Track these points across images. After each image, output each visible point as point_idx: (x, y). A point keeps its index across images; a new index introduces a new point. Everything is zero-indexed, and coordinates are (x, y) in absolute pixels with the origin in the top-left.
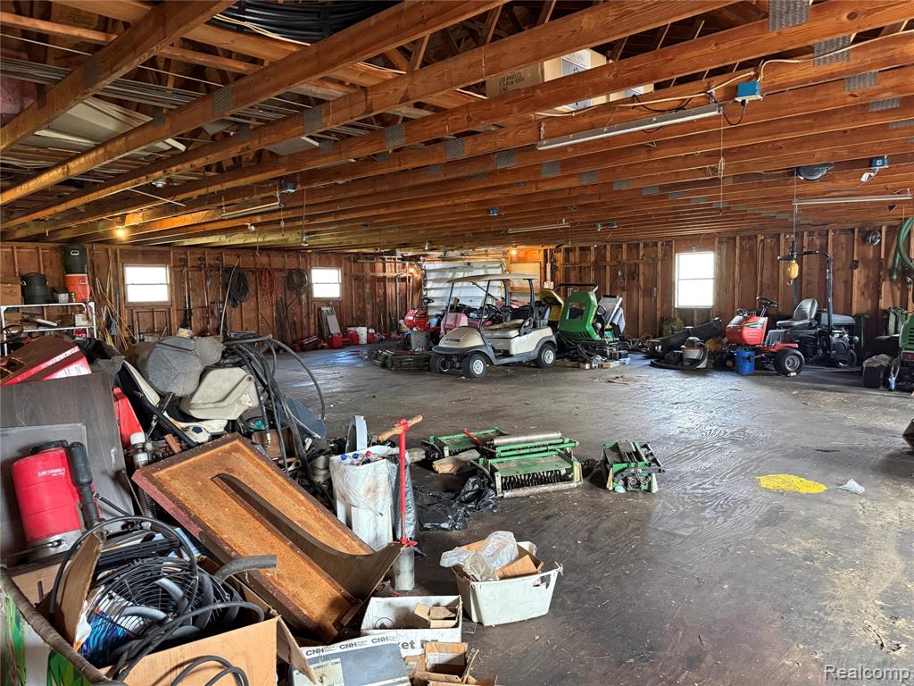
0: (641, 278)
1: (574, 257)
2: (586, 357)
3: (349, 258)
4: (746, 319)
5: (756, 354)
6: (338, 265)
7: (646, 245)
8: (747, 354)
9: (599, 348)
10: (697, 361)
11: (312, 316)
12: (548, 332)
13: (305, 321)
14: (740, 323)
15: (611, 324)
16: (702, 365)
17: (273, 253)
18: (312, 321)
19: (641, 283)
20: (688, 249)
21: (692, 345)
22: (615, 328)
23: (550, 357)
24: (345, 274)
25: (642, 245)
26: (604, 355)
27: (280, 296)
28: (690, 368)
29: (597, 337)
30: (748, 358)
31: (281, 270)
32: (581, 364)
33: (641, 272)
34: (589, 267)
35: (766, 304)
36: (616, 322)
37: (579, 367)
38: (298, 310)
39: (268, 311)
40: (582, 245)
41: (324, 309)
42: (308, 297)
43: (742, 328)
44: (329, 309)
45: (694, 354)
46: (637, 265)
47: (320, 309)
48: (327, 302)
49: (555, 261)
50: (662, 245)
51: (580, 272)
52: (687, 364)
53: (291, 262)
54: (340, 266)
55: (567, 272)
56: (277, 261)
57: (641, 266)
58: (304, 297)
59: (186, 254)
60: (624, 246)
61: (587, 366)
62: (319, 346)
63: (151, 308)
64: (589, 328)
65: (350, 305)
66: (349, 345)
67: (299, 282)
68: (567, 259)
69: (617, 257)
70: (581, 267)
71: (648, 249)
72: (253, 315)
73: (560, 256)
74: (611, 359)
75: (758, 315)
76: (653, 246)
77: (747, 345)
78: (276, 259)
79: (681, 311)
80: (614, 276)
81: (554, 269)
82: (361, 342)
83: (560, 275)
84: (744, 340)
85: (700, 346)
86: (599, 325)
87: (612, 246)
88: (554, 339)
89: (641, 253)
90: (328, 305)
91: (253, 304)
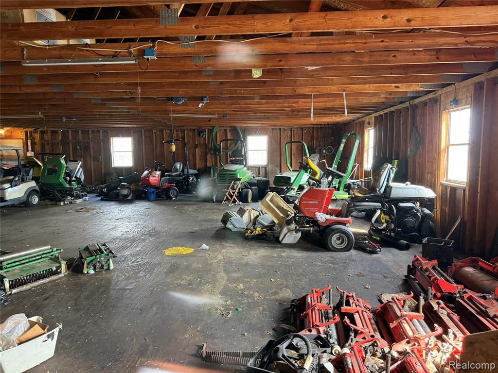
0: (92, 150)
1: (47, 137)
2: (61, 198)
4: (150, 173)
5: (157, 190)
7: (93, 132)
8: (152, 190)
9: (70, 192)
10: (127, 196)
12: (33, 184)
14: (147, 174)
15: (76, 177)
16: (130, 198)
19: (92, 154)
20: (117, 135)
21: (123, 187)
22: (78, 180)
23: (35, 200)
25: (90, 132)
26: (72, 196)
28: (123, 200)
29: (67, 186)
30: (153, 192)
32: (58, 203)
33: (91, 147)
34: (58, 143)
35: (159, 165)
36: (78, 176)
37: (56, 204)
40: (52, 129)
43: (149, 177)
45: (125, 192)
46: (89, 143)
49: (34, 138)
50: (103, 132)
51: (52, 146)
52: (121, 197)
55: (43, 146)
57: (91, 143)
60: (80, 131)
61: (62, 203)
64: (62, 180)
68: (42, 138)
69: (76, 138)
70: (52, 143)
71: (94, 134)
73: (37, 136)
74: (77, 198)
75: (156, 170)
76: (97, 132)
77: (152, 186)
79: (116, 169)
80: (75, 149)
81: (33, 144)
83: (38, 147)
84: (150, 183)
85: (128, 187)
86: (68, 178)
87: (72, 132)
88: (37, 188)
89: (91, 136)
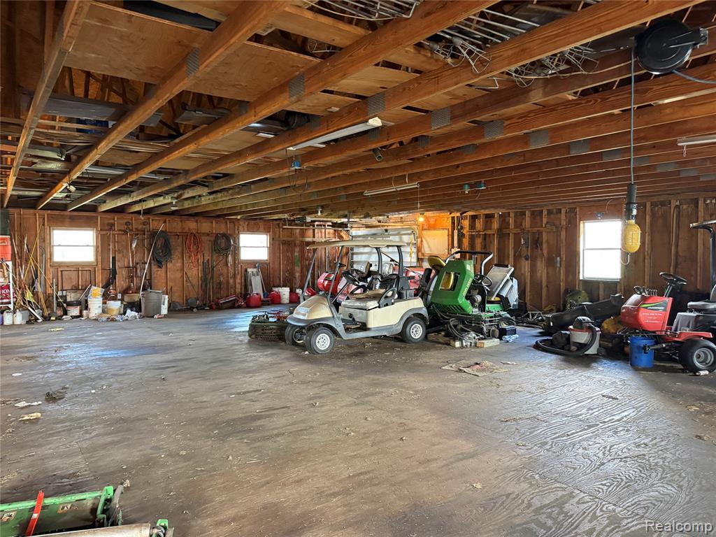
0: (545, 246)
1: (479, 225)
2: (456, 333)
3: (279, 224)
4: (644, 299)
5: (657, 343)
6: (266, 231)
7: (549, 212)
8: (644, 342)
9: (472, 324)
10: (583, 347)
11: (239, 277)
13: (231, 281)
14: (637, 303)
15: (498, 295)
16: (592, 351)
17: (200, 219)
18: (238, 281)
19: (545, 252)
20: (593, 217)
21: (580, 326)
22: (504, 302)
23: (417, 332)
24: (273, 239)
25: (545, 212)
26: (479, 331)
27: (207, 258)
28: (576, 356)
29: (476, 311)
30: (644, 348)
31: (208, 235)
32: (452, 342)
33: (544, 240)
34: (494, 235)
35: (671, 281)
36: (504, 294)
37: (449, 344)
38: (225, 270)
39: (195, 271)
40: (487, 212)
41: (250, 270)
42: (234, 261)
43: (638, 310)
44: (255, 270)
45: (582, 337)
46: (540, 233)
47: (246, 270)
48: (253, 264)
49: (462, 228)
50: (566, 212)
51: (485, 239)
52: (573, 348)
53: (219, 227)
54: (269, 232)
55: (472, 238)
56: (205, 226)
57: (544, 235)
58: (230, 258)
59: (114, 219)
60: (528, 213)
61: (458, 344)
62: (237, 305)
63: (78, 268)
64: (462, 301)
65: (277, 266)
66: (269, 305)
67: (226, 245)
68: (472, 226)
69: (521, 225)
70: (485, 234)
71: (552, 216)
72: (178, 275)
73: (466, 223)
74: (489, 336)
75: (661, 294)
76: (557, 213)
77: (646, 332)
78: (204, 224)
79: (588, 283)
80: (517, 243)
81: (461, 236)
82: (282, 302)
83: (466, 241)
84: (641, 325)
85: (590, 329)
86: (479, 298)
87: (516, 213)
88: (424, 312)
89: (545, 220)
90: (255, 267)
91: (179, 265)
